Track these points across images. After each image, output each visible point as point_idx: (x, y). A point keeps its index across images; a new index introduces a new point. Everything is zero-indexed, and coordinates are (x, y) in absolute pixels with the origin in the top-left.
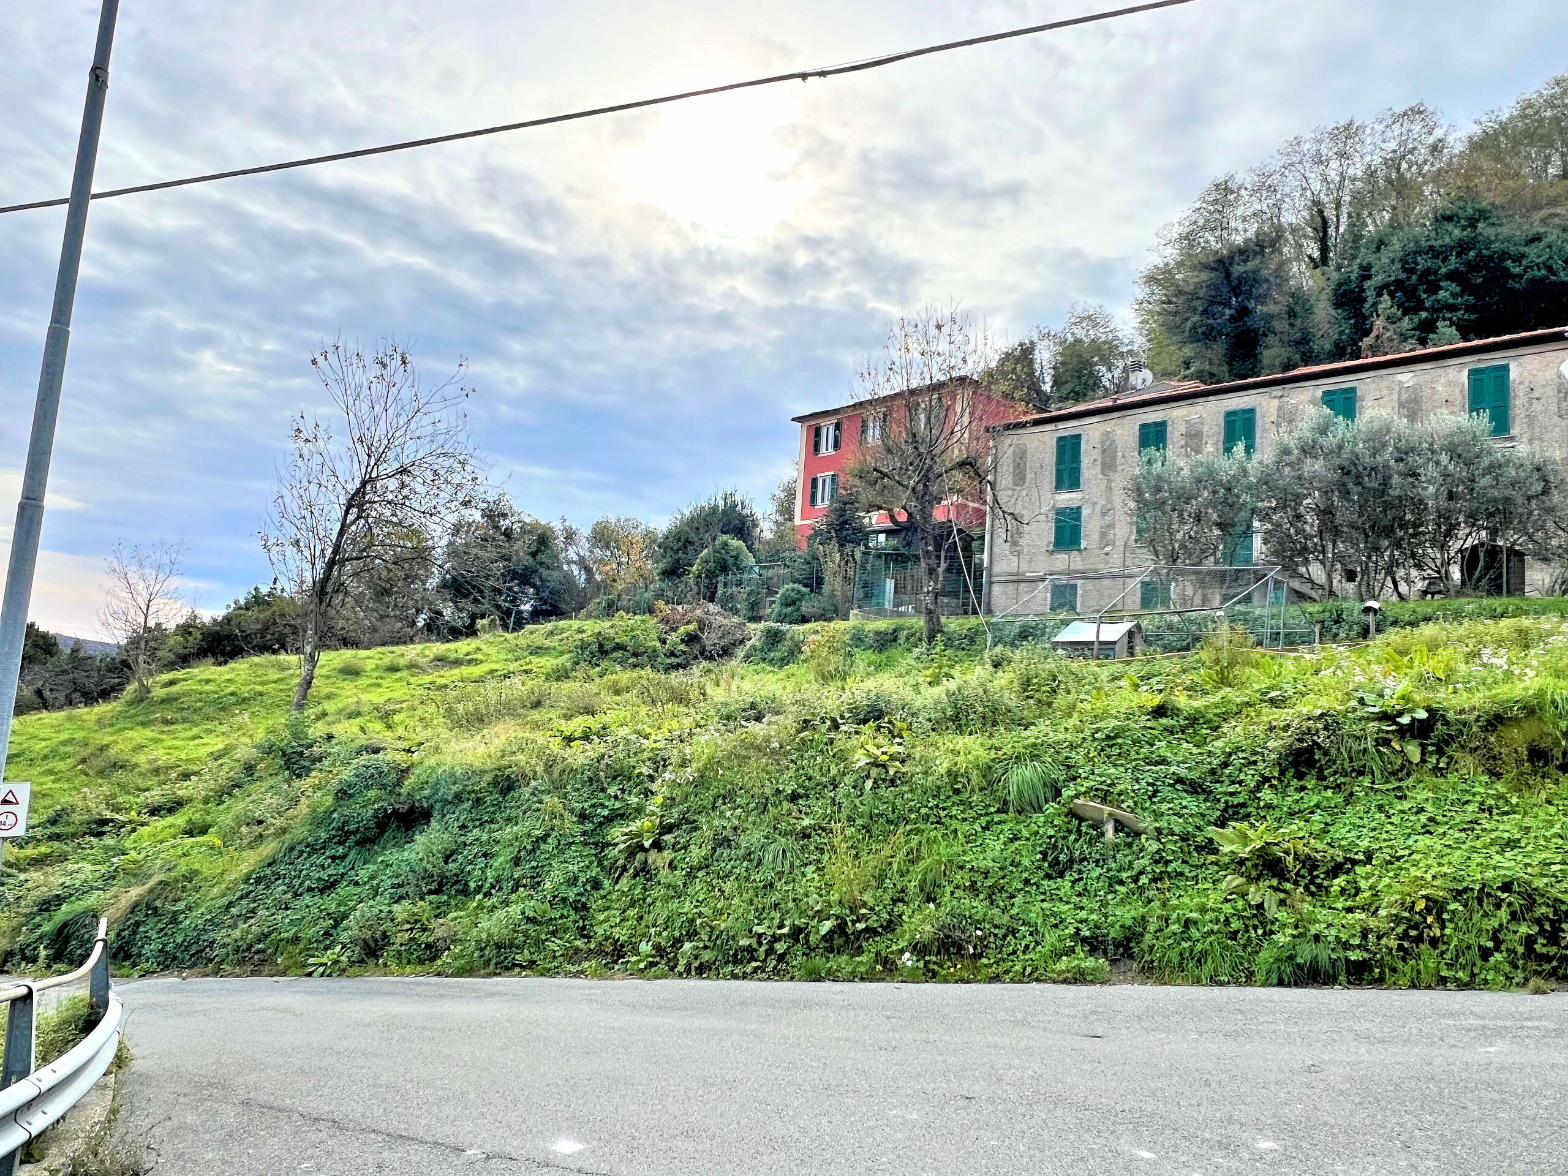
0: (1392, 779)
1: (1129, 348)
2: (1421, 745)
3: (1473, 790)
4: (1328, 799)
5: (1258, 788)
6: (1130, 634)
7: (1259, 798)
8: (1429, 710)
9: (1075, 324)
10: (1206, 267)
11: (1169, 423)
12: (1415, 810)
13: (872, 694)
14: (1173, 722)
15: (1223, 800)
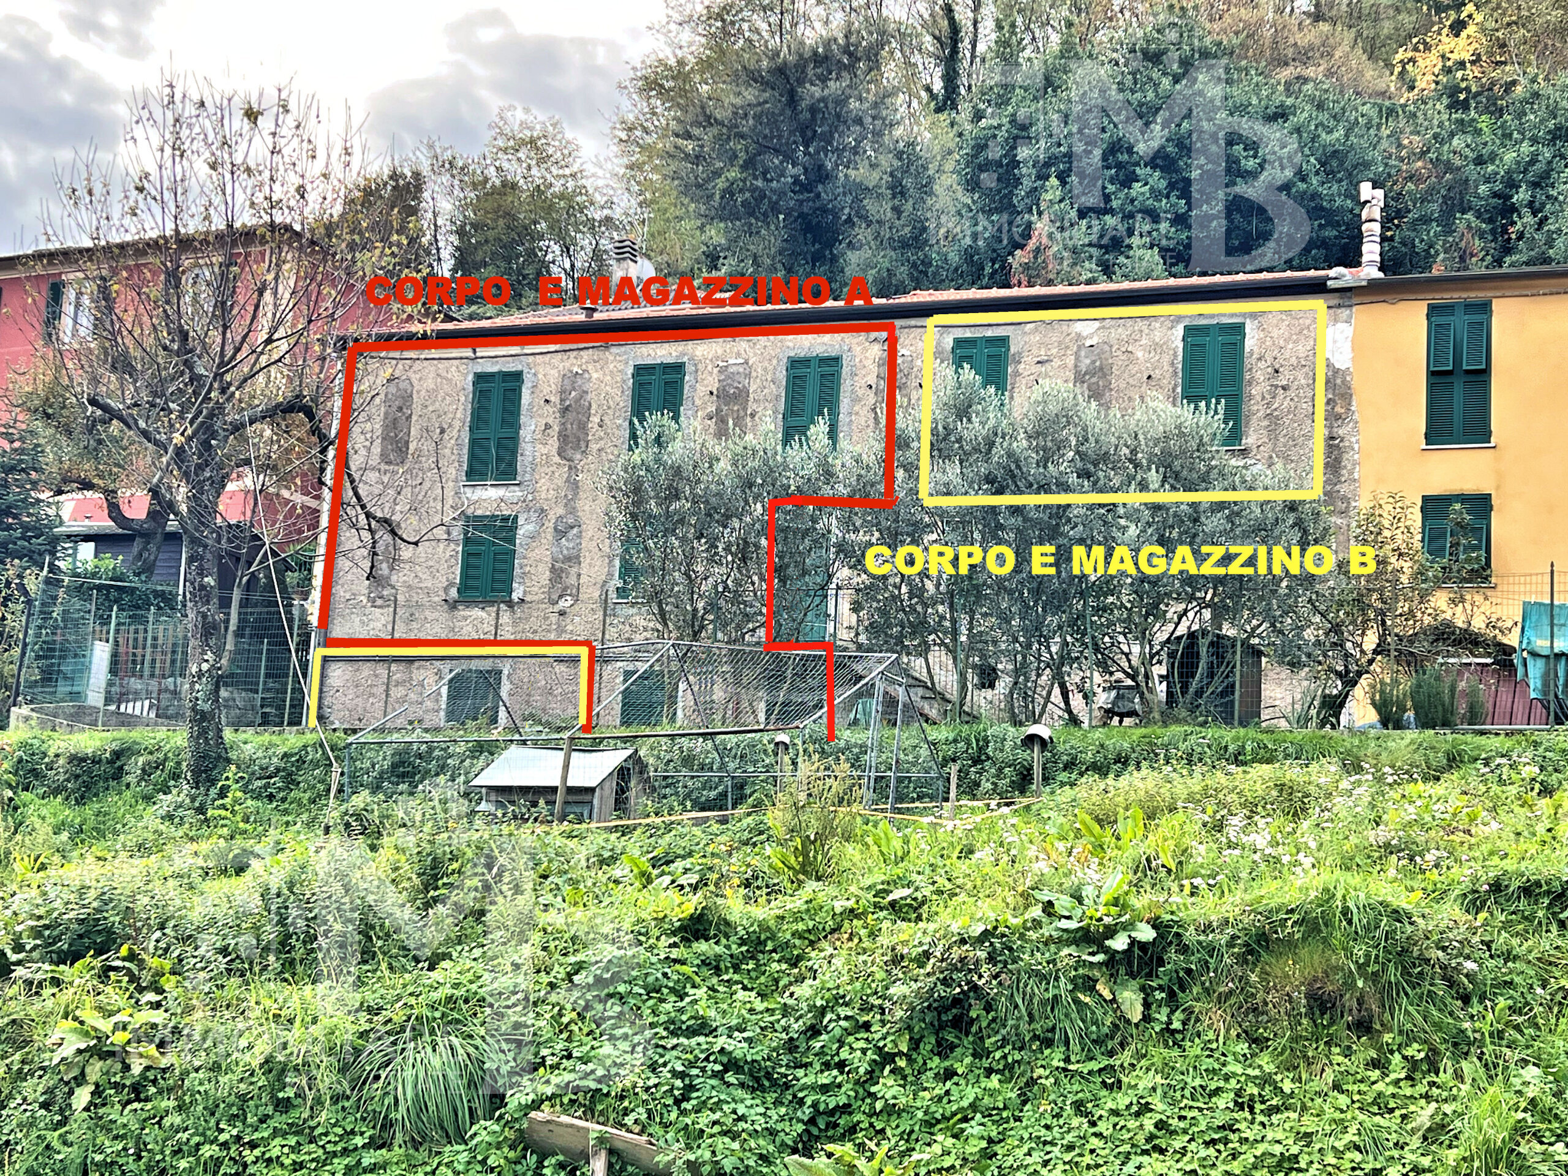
0: (1097, 1052)
1: (606, 212)
2: (1143, 989)
3: (1225, 1070)
4: (992, 1093)
5: (872, 1077)
6: (622, 773)
7: (871, 1095)
8: (1156, 924)
9: (505, 151)
10: (754, 77)
11: (689, 368)
12: (1135, 1108)
13: (92, 894)
14: (719, 949)
15: (809, 1101)
